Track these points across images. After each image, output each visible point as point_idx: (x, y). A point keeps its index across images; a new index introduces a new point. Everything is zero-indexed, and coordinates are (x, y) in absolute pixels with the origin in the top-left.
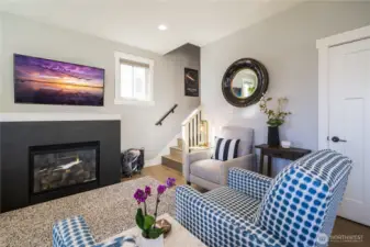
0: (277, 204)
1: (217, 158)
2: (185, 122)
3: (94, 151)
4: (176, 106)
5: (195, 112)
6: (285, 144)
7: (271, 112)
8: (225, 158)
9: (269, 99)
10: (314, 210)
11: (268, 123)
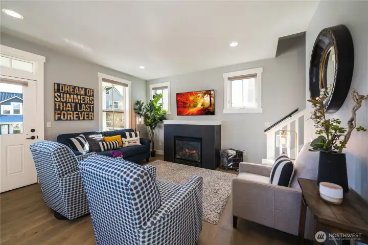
4: (296, 111)
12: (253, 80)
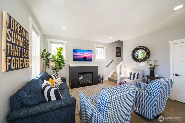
0: (150, 87)
1: (130, 79)
2: (118, 67)
3: (91, 75)
4: (113, 60)
5: (121, 63)
6: (156, 76)
7: (151, 65)
8: (133, 79)
9: (150, 61)
10: (158, 88)
11: (150, 68)
12: (103, 49)
